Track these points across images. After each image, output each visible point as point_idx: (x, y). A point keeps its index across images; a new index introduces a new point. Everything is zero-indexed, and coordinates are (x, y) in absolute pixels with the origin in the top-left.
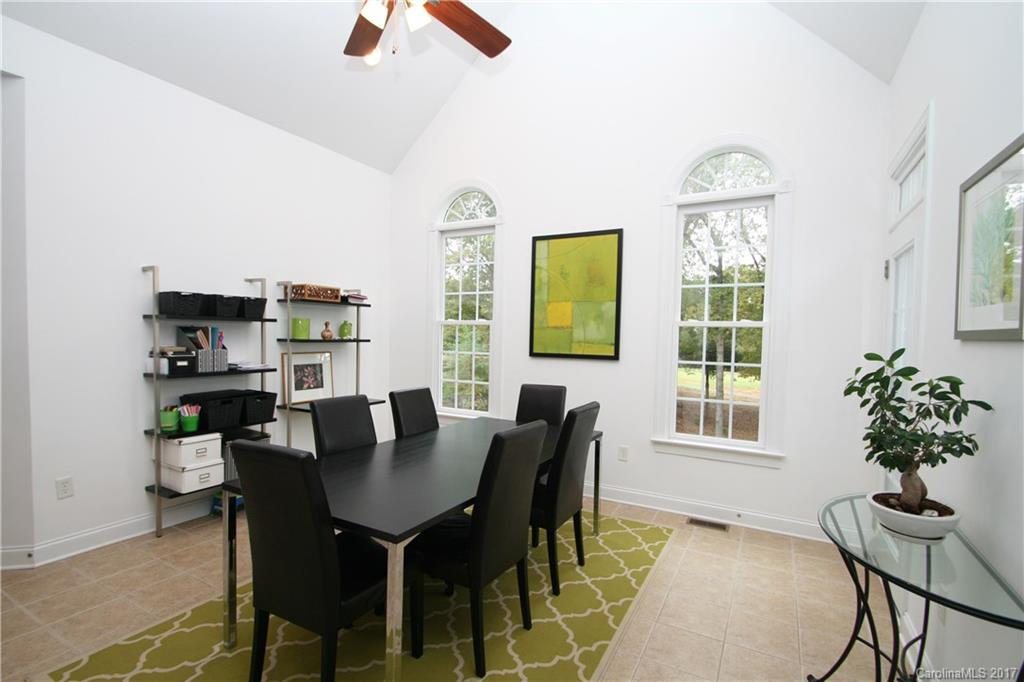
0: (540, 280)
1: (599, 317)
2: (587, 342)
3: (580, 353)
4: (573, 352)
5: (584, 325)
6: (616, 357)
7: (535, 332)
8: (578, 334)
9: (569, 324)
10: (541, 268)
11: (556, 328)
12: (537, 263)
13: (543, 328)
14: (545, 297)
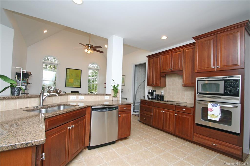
0: (68, 75)
1: (78, 81)
2: (76, 85)
3: (75, 87)
4: (74, 86)
5: (75, 83)
6: (80, 87)
7: (67, 83)
8: (74, 84)
9: (73, 82)
10: (68, 73)
11: (71, 83)
12: (67, 72)
13: (68, 83)
14: (68, 78)
